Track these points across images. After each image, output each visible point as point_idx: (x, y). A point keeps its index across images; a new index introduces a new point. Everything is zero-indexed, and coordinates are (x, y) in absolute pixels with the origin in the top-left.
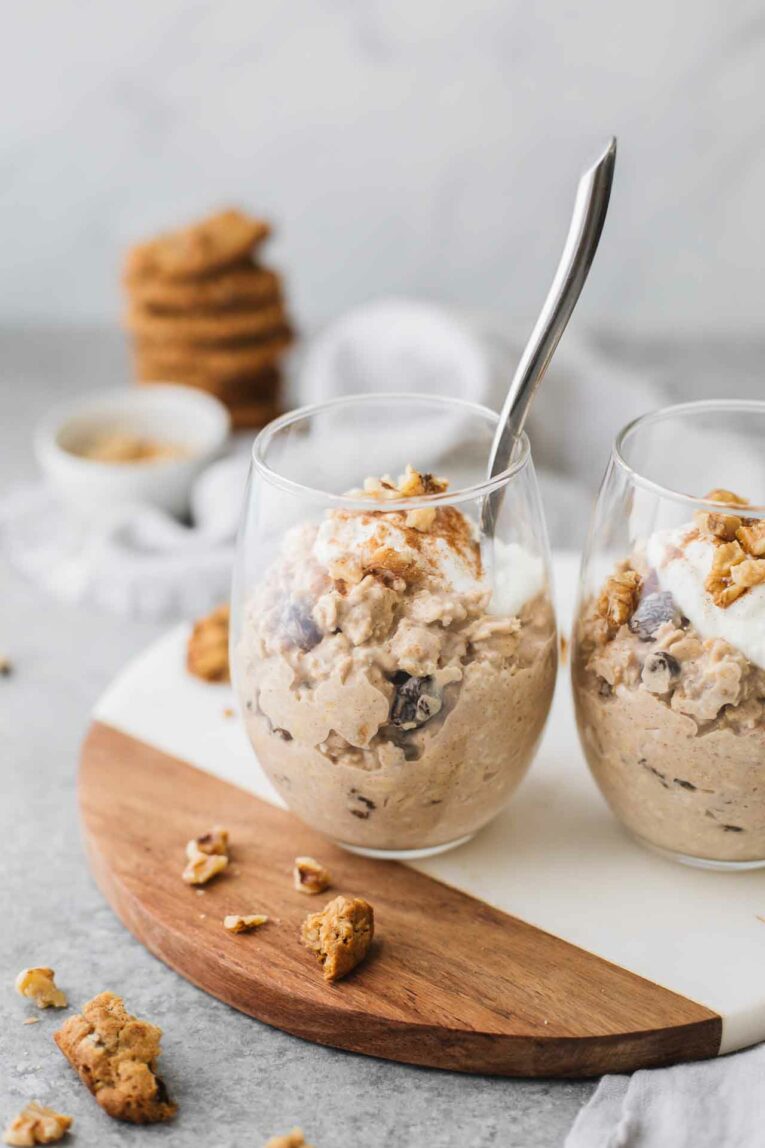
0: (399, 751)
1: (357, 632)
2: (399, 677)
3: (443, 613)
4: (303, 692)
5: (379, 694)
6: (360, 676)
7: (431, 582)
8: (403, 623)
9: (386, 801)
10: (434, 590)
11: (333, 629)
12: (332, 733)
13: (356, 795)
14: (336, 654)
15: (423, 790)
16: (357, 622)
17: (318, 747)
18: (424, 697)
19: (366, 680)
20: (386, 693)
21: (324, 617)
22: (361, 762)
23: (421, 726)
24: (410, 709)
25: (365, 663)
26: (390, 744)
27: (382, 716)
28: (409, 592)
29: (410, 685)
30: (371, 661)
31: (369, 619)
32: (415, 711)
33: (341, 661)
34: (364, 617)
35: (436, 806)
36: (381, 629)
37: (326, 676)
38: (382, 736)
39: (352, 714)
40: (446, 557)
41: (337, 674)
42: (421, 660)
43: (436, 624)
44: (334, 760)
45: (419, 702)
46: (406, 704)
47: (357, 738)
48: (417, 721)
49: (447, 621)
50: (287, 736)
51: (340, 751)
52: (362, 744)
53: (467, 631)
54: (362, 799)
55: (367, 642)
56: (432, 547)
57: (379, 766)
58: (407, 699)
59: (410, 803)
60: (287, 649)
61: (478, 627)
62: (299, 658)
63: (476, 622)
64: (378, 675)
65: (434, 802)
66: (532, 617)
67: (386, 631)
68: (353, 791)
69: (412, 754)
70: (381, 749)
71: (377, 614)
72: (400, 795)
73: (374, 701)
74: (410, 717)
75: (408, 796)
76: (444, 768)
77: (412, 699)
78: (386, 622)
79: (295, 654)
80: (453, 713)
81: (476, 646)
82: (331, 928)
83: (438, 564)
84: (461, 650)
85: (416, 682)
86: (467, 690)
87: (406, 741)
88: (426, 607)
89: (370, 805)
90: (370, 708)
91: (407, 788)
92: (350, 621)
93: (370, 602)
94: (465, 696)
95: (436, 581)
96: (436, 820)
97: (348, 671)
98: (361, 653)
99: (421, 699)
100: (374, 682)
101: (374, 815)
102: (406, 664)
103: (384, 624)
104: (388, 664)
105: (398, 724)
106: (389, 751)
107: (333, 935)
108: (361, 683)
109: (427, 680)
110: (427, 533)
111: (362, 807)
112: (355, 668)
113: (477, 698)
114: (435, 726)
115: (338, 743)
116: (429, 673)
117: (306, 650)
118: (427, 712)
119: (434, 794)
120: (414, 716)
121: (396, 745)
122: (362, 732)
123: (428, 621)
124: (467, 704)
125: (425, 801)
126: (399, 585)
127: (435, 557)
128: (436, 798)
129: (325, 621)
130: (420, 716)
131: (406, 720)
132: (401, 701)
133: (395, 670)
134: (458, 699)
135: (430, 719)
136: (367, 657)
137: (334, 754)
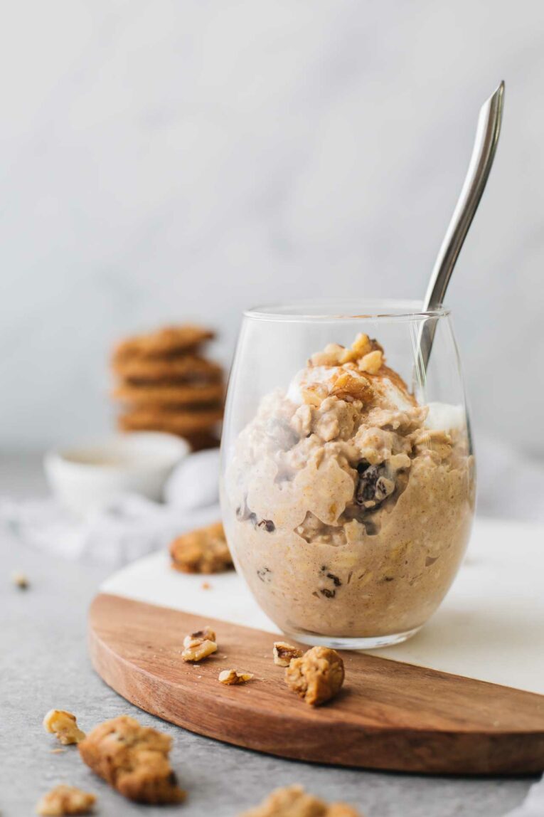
0: (362, 526)
1: (326, 431)
2: (360, 466)
3: (393, 419)
4: (285, 484)
5: (346, 475)
6: (331, 461)
7: (381, 402)
8: (361, 428)
9: (350, 577)
10: (383, 407)
11: (307, 432)
12: (309, 514)
13: (326, 572)
14: (312, 446)
15: (380, 565)
16: (326, 424)
17: (296, 530)
18: (381, 478)
19: (336, 463)
20: (351, 475)
21: (301, 421)
22: (330, 541)
23: (379, 506)
24: (370, 489)
25: (334, 452)
26: (355, 521)
27: (348, 495)
28: (365, 410)
29: (370, 470)
30: (339, 450)
31: (336, 421)
32: (374, 492)
33: (316, 451)
34: (332, 420)
35: (390, 583)
36: (346, 431)
37: (304, 464)
38: (346, 516)
39: (325, 494)
40: (391, 390)
41: (313, 460)
42: (379, 447)
43: (387, 427)
44: (309, 541)
45: (378, 484)
46: (367, 486)
47: (328, 515)
48: (376, 500)
49: (396, 425)
50: (270, 527)
51: (314, 533)
52: (332, 521)
53: (412, 436)
54: (330, 576)
55: (334, 439)
56: (380, 383)
57: (345, 542)
58: (368, 482)
59: (368, 578)
60: (272, 450)
61: (420, 433)
62: (281, 456)
63: (417, 430)
64: (345, 462)
65: (388, 580)
66: (457, 440)
67: (349, 433)
68: (324, 568)
69: (371, 530)
70: (347, 526)
71: (342, 419)
72: (361, 571)
73: (343, 482)
74: (370, 496)
75: (367, 571)
76: (396, 545)
77: (372, 481)
78: (348, 426)
79: (277, 454)
80: (403, 494)
81: (419, 447)
82: (312, 664)
83: (386, 395)
84: (408, 447)
85: (374, 469)
86: (415, 476)
87: (367, 519)
88: (378, 417)
89: (337, 582)
90: (339, 488)
91: (367, 563)
92: (321, 423)
93: (337, 409)
94: (412, 481)
95: (385, 401)
96: (388, 600)
97: (321, 459)
98: (332, 445)
99: (379, 480)
100: (342, 467)
101: (340, 594)
102: (367, 452)
103: (347, 427)
104: (352, 452)
105: (361, 502)
106: (353, 528)
107: (313, 668)
108: (332, 467)
109: (383, 465)
110: (375, 375)
111: (330, 585)
112: (327, 456)
113: (422, 485)
114: (389, 506)
115: (312, 523)
116: (385, 458)
117: (287, 450)
118: (384, 492)
119: (387, 570)
120: (374, 496)
121: (359, 522)
122: (332, 510)
123: (381, 424)
124: (414, 488)
125: (380, 578)
126: (359, 404)
127: (383, 390)
128: (390, 575)
129: (301, 425)
130: (378, 495)
131: (367, 499)
132: (363, 484)
133: (357, 459)
134: (407, 484)
135: (387, 498)
136: (336, 447)
137: (308, 536)
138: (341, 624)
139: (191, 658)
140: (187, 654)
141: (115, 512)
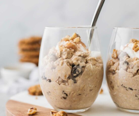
0: (73, 81)
1: (64, 57)
2: (73, 65)
3: (81, 54)
4: (54, 70)
5: (69, 68)
6: (65, 64)
8: (73, 56)
9: (70, 94)
10: (79, 51)
11: (60, 57)
12: (59, 77)
13: (64, 92)
14: (60, 60)
15: (77, 91)
16: (64, 55)
17: (56, 81)
18: (78, 68)
19: (66, 64)
20: (70, 68)
21: (58, 54)
22: (65, 84)
23: (77, 76)
24: (75, 71)
25: (66, 62)
26: (71, 79)
27: (69, 73)
28: (75, 52)
29: (75, 66)
30: (67, 61)
31: (67, 54)
32: (76, 72)
34: (66, 54)
35: (80, 96)
36: (69, 57)
37: (58, 65)
38: (69, 78)
39: (64, 73)
40: (82, 47)
41: (61, 64)
42: (77, 60)
43: (80, 56)
44: (60, 84)
45: (77, 70)
46: (74, 70)
47: (64, 78)
48: (77, 74)
49: (82, 55)
50: (50, 81)
51: (61, 82)
52: (65, 79)
53: (86, 58)
54: (65, 93)
55: (66, 58)
56: (79, 45)
57: (69, 85)
59: (75, 94)
60: (51, 61)
61: (88, 58)
62: (53, 63)
63: (88, 57)
64: (69, 64)
65: (80, 95)
66: (98, 60)
67: (70, 57)
68: (63, 91)
69: (75, 82)
70: (69, 81)
71: (68, 53)
72: (73, 92)
73: (68, 69)
74: (75, 73)
75: (74, 92)
76: (82, 86)
77: (75, 69)
79: (52, 62)
80: (84, 73)
81: (88, 61)
82: (59, 115)
83: (80, 48)
84: (85, 61)
85: (76, 66)
86: (87, 68)
87: (74, 79)
88: (78, 53)
89: (67, 95)
90: (67, 71)
91: (74, 90)
92: (63, 55)
93: (67, 51)
94: (86, 69)
95: (80, 50)
96: (80, 100)
97: (63, 63)
98: (65, 60)
100: (68, 65)
101: (68, 98)
102: (74, 62)
103: (70, 56)
104: (70, 62)
105: (73, 74)
106: (71, 81)
108: (65, 65)
109: (78, 65)
110: (78, 43)
111: (65, 96)
112: (64, 63)
113: (88, 70)
114: (80, 76)
115: (60, 80)
116: (79, 63)
117: (54, 61)
118: (79, 72)
119: (79, 92)
120: (76, 73)
121: (72, 80)
122: (65, 76)
123: (78, 55)
124: (86, 71)
125: (78, 94)
126: (73, 50)
127: (80, 47)
128: (80, 93)
129: (58, 55)
130: (77, 73)
131: (74, 74)
132: (73, 70)
133: (72, 63)
134: (84, 70)
135: (79, 73)
136: (66, 60)
137: (59, 83)
138: (68, 106)
139: (29, 114)
140: (28, 113)
141: (16, 81)
